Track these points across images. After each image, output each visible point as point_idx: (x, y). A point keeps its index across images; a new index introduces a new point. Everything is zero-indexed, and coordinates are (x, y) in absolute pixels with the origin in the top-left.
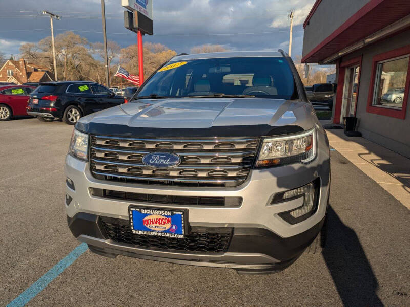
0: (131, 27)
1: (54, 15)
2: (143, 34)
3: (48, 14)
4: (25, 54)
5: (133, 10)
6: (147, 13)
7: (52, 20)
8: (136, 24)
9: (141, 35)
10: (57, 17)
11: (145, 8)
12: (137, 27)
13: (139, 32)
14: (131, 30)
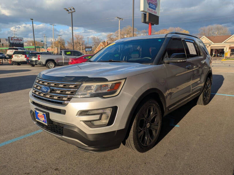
0: (145, 22)
1: (121, 19)
2: (152, 24)
3: (118, 18)
4: (109, 39)
5: (146, 12)
6: (156, 13)
7: (119, 21)
8: (147, 20)
9: (151, 25)
10: (122, 19)
11: (155, 10)
12: (148, 21)
13: (150, 24)
14: (145, 23)
